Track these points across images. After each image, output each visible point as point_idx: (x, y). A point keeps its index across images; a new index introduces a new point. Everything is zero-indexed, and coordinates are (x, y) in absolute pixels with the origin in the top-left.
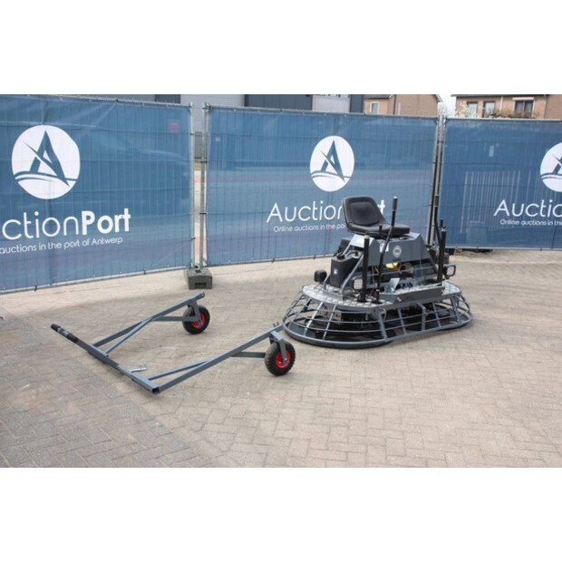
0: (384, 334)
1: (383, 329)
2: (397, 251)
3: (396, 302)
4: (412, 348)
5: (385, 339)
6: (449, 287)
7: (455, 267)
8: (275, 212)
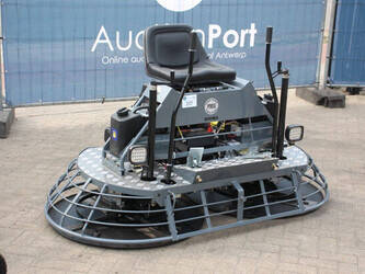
0: (173, 228)
1: (171, 222)
2: (211, 106)
3: (196, 182)
4: (212, 250)
5: (174, 236)
6: (294, 157)
7: (302, 127)
8: (103, 38)
